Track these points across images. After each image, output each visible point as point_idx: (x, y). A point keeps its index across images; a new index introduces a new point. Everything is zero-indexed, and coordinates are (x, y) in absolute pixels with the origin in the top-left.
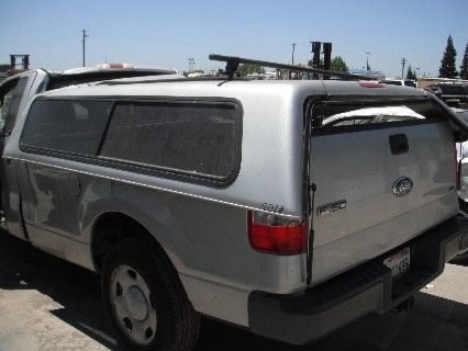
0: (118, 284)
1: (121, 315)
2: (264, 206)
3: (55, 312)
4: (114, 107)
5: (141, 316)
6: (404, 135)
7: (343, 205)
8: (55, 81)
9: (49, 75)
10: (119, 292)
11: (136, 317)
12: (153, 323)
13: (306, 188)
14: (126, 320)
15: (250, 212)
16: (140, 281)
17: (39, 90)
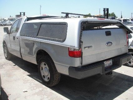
0: (42, 67)
1: (42, 75)
2: (71, 46)
3: (28, 75)
4: (41, 25)
5: (47, 75)
6: (110, 31)
7: (91, 47)
8: (29, 19)
9: (27, 17)
10: (42, 69)
11: (46, 75)
12: (49, 76)
13: (80, 42)
14: (44, 76)
15: (69, 48)
16: (47, 66)
17: (25, 21)
